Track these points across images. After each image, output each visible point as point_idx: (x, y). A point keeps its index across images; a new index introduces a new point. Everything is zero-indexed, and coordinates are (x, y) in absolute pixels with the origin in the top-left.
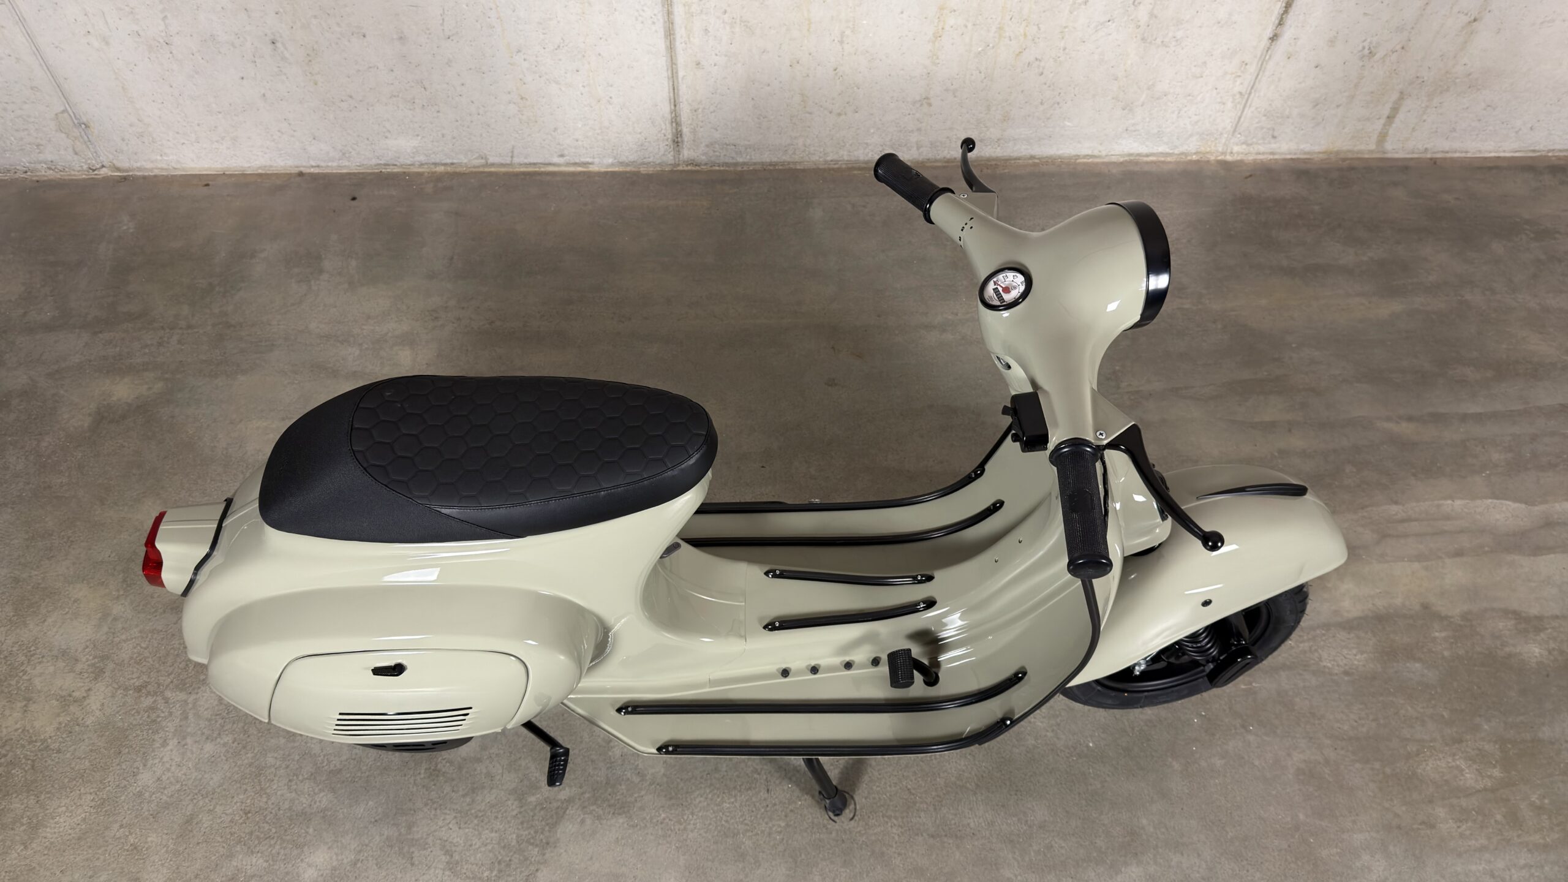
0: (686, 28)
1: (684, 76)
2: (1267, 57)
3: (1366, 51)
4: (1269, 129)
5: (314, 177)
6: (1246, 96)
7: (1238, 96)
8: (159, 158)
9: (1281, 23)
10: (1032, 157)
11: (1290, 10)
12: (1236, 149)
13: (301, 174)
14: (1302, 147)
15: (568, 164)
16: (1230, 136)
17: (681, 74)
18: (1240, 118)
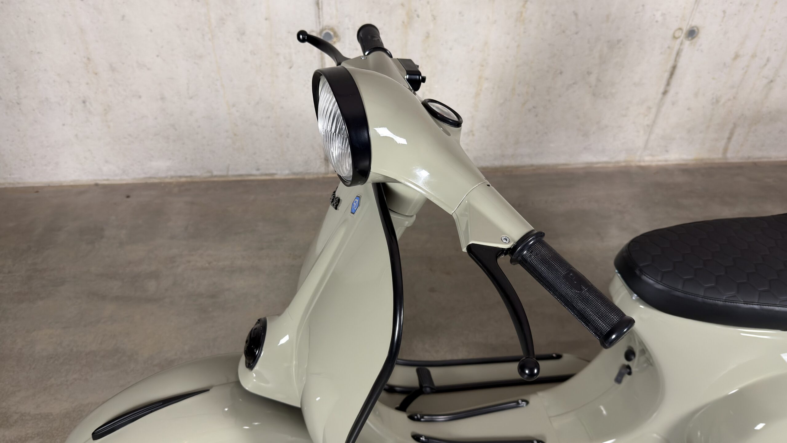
2: (662, 103)
3: (714, 100)
4: (663, 146)
5: (105, 187)
6: (651, 127)
7: (646, 127)
8: (9, 176)
9: (668, 84)
10: (532, 166)
11: (673, 76)
12: (646, 158)
13: (97, 185)
14: (682, 157)
15: (262, 175)
16: (643, 151)
18: (648, 140)
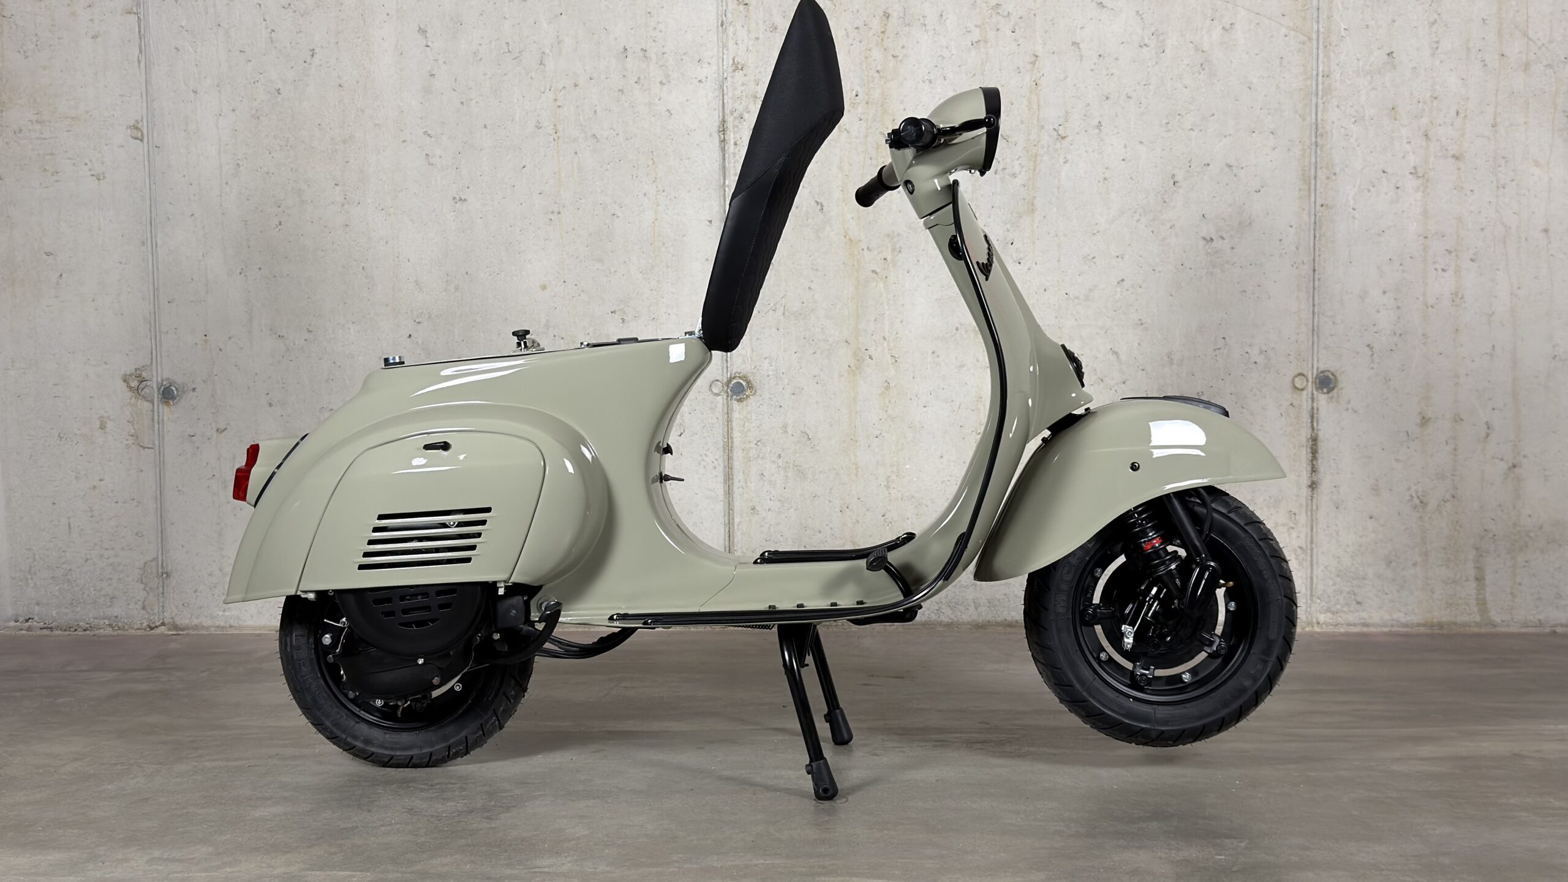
0: (743, 473)
1: (740, 522)
2: (1314, 508)
3: (1417, 501)
4: (1349, 593)
6: (1309, 552)
7: (1299, 551)
9: (1314, 470)
11: (1317, 455)
12: (1322, 618)
14: (1395, 616)
16: (1309, 601)
17: (737, 520)
18: (1312, 578)
